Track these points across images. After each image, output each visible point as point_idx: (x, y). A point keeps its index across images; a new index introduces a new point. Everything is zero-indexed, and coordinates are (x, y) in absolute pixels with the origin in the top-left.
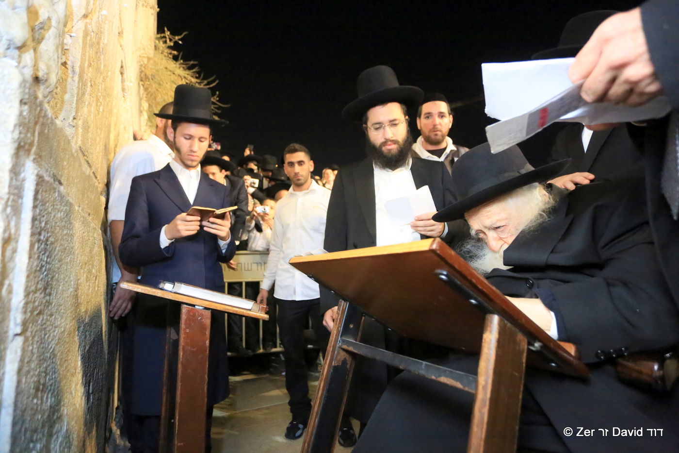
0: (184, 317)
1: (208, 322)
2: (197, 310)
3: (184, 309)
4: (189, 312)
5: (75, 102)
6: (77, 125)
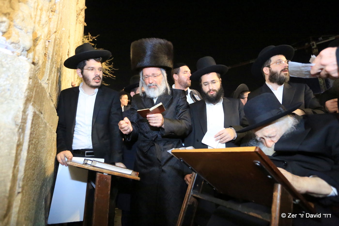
0: (98, 179)
1: (110, 181)
2: (105, 176)
3: (98, 175)
4: (100, 176)
5: (48, 72)
6: (49, 82)
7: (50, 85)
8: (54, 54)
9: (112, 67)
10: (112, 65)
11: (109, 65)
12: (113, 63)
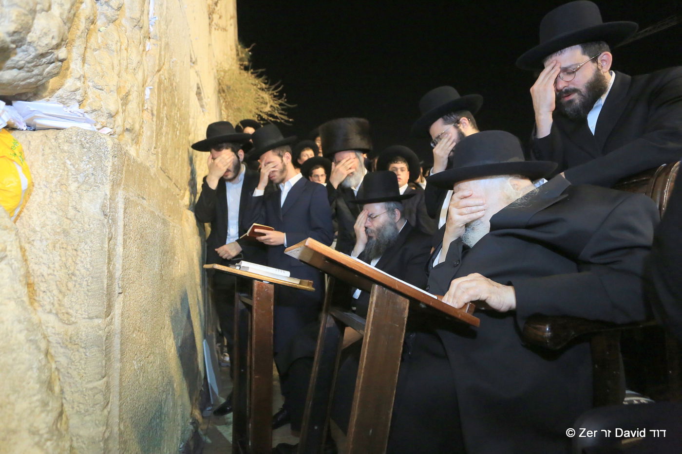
0: (255, 289)
2: (265, 284)
3: (256, 283)
4: (259, 285)
5: (155, 136)
6: (158, 152)
7: (160, 155)
8: (161, 106)
9: (286, 102)
10: (285, 99)
11: (279, 99)
12: (285, 95)
